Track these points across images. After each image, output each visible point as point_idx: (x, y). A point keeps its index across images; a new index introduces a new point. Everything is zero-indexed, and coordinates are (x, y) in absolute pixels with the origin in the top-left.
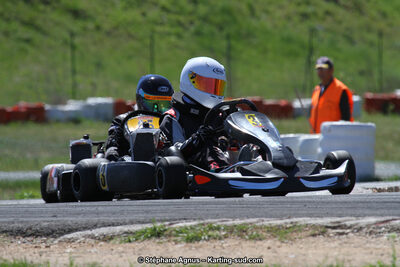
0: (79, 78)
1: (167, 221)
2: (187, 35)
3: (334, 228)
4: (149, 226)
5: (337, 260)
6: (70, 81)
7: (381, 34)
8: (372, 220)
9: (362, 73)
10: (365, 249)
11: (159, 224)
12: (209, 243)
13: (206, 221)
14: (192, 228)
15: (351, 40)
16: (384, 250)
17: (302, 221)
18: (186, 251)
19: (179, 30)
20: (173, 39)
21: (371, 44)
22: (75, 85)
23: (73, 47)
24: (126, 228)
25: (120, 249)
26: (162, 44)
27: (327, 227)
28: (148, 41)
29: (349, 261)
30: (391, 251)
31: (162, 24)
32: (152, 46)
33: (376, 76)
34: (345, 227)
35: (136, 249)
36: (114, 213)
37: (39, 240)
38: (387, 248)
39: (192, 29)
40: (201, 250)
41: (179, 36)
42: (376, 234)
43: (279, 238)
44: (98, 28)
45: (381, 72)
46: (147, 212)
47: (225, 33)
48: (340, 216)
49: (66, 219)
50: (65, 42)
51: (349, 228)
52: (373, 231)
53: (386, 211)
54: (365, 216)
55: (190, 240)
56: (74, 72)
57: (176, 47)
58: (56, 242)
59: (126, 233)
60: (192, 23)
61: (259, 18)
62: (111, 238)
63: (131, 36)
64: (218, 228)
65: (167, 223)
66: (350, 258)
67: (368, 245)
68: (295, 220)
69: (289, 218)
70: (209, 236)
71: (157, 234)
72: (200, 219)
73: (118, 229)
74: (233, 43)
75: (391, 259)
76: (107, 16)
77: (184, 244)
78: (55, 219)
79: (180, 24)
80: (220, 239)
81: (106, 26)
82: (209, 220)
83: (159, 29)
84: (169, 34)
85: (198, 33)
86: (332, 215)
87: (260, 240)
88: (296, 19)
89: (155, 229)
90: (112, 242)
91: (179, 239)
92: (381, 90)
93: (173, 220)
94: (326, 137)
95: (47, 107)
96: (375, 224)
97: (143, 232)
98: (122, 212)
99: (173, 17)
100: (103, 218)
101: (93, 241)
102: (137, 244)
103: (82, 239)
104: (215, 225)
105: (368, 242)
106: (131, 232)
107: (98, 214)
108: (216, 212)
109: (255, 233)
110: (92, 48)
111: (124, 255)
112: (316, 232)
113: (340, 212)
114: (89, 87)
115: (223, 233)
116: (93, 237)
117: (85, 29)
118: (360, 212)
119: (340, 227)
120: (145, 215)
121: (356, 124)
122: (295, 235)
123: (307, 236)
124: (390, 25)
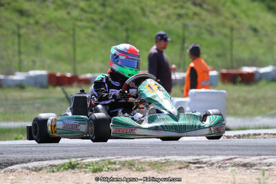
0: (23, 57)
1: (79, 157)
2: (98, 28)
3: (194, 163)
4: (67, 161)
6: (17, 59)
7: (232, 29)
8: (220, 158)
9: (219, 56)
10: (216, 178)
11: (73, 160)
12: (108, 173)
13: (107, 158)
14: (96, 163)
15: (211, 33)
16: (228, 179)
17: (172, 158)
19: (93, 25)
20: (89, 31)
21: (225, 36)
22: (20, 62)
23: (19, 36)
24: (51, 163)
25: (47, 177)
26: (81, 35)
27: (190, 163)
28: (71, 32)
30: (232, 180)
31: (81, 20)
32: (73, 36)
34: (202, 163)
35: (58, 177)
38: (231, 177)
39: (102, 24)
41: (93, 29)
42: (223, 167)
43: (156, 170)
44: (37, 23)
45: (232, 55)
46: (66, 151)
47: (124, 27)
48: (199, 155)
49: (9, 156)
51: (205, 163)
52: (221, 166)
53: (231, 152)
54: (215, 155)
55: (95, 171)
56: (20, 53)
57: (91, 36)
58: (2, 171)
59: (51, 166)
60: (102, 20)
61: (148, 17)
62: (41, 169)
63: (59, 29)
64: (115, 163)
65: (80, 159)
67: (217, 175)
68: (167, 157)
69: (164, 156)
70: (108, 168)
71: (72, 166)
72: (102, 156)
73: (45, 163)
74: (130, 34)
76: (43, 14)
77: (91, 174)
78: (1, 156)
79: (93, 20)
80: (116, 170)
82: (109, 158)
83: (79, 23)
84: (86, 27)
85: (106, 27)
86: (193, 155)
87: (144, 171)
88: (174, 18)
89: (70, 163)
90: (41, 172)
91: (87, 170)
92: (232, 67)
93: (83, 157)
94: (192, 100)
96: (223, 161)
97: (63, 165)
98: (48, 152)
99: (89, 16)
100: (35, 156)
101: (27, 171)
102: (58, 173)
103: (21, 170)
104: (112, 161)
105: (217, 173)
106: (55, 166)
107: (32, 152)
108: (114, 152)
109: (140, 167)
110: (33, 37)
111: (49, 181)
112: (182, 166)
113: (199, 152)
114: (31, 64)
115: (118, 166)
116: (28, 169)
117: (28, 23)
118: (212, 152)
119: (198, 163)
120: (65, 153)
121: (213, 91)
122: (167, 168)
123: (176, 169)
124: (238, 23)
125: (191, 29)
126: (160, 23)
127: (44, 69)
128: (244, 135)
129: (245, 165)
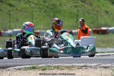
0: (11, 23)
1: (37, 64)
2: (42, 11)
3: (84, 67)
4: (31, 66)
6: (9, 24)
7: (97, 12)
8: (95, 64)
9: (92, 23)
10: (93, 73)
11: (34, 65)
12: (48, 71)
13: (48, 64)
14: (44, 66)
15: (89, 13)
17: (75, 64)
19: (40, 10)
20: (38, 13)
21: (95, 14)
22: (10, 25)
23: (10, 15)
24: (25, 66)
25: (23, 72)
26: (35, 14)
27: (82, 66)
28: (31, 13)
30: (100, 73)
31: (35, 8)
32: (32, 15)
33: (96, 24)
34: (87, 66)
35: (28, 72)
36: (21, 62)
38: (99, 72)
41: (40, 12)
42: (96, 68)
43: (68, 69)
44: (17, 9)
45: (97, 22)
47: (53, 11)
48: (86, 63)
49: (8, 64)
50: (7, 13)
51: (89, 67)
52: (95, 68)
54: (93, 63)
56: (10, 22)
57: (39, 15)
58: (5, 70)
59: (25, 68)
60: (44, 8)
61: (63, 7)
62: (21, 69)
63: (26, 12)
64: (51, 67)
66: (89, 75)
67: (94, 72)
68: (73, 64)
69: (71, 64)
70: (49, 69)
71: (34, 68)
72: (46, 64)
73: (22, 67)
74: (55, 14)
75: (100, 75)
76: (19, 6)
77: (42, 71)
78: (4, 64)
79: (40, 8)
80: (52, 69)
81: (19, 9)
82: (49, 64)
83: (34, 10)
84: (37, 11)
85: (45, 11)
86: (83, 63)
87: (63, 70)
88: (73, 7)
89: (33, 67)
90: (21, 70)
91: (40, 69)
92: (97, 28)
93: (38, 64)
94: (82, 41)
95: (2, 32)
96: (96, 65)
97: (30, 68)
98: (24, 62)
99: (38, 6)
100: (18, 64)
101: (15, 70)
102: (28, 71)
103: (12, 69)
105: (94, 71)
106: (26, 68)
107: (17, 62)
108: (51, 62)
109: (62, 68)
110: (15, 15)
111: (24, 74)
112: (79, 68)
113: (86, 62)
114: (14, 26)
115: (53, 68)
116: (15, 69)
117: (13, 10)
118: (92, 62)
119: (86, 66)
120: (30, 63)
121: (90, 37)
122: (73, 69)
123: (77, 69)
124: (100, 9)
125: (81, 11)
126: (67, 9)
127: (20, 28)
128: (104, 55)
129: (105, 67)
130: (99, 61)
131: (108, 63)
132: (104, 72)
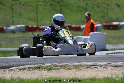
0: (14, 19)
2: (48, 5)
3: (93, 66)
4: (36, 65)
5: (94, 76)
6: (11, 20)
7: (108, 5)
8: (105, 63)
9: (102, 17)
11: (39, 65)
12: (55, 71)
13: (54, 64)
14: (49, 66)
15: (98, 7)
16: (109, 72)
17: (84, 63)
18: (47, 73)
19: (45, 4)
20: (43, 7)
21: (105, 8)
22: (13, 21)
23: (12, 9)
24: (29, 66)
25: (27, 72)
26: (40, 8)
27: (91, 65)
28: (36, 7)
29: (98, 76)
30: (111, 73)
32: (37, 9)
33: (106, 18)
34: (97, 65)
35: (32, 73)
36: (25, 61)
37: (2, 70)
38: (110, 72)
40: (52, 73)
41: (45, 6)
43: (76, 69)
44: (20, 3)
45: (108, 17)
46: (35, 61)
47: (60, 5)
48: (95, 62)
49: (10, 63)
50: (10, 8)
51: (98, 66)
52: (105, 67)
53: (110, 60)
54: (103, 62)
55: (49, 70)
56: (13, 17)
57: (45, 9)
58: (7, 70)
59: (29, 67)
60: (49, 2)
62: (24, 69)
63: (30, 6)
64: (58, 66)
65: (42, 64)
66: (98, 75)
67: (104, 71)
68: (81, 63)
69: (79, 63)
70: (55, 68)
71: (39, 68)
72: (52, 63)
73: (26, 66)
74: (62, 8)
75: (111, 75)
77: (47, 71)
78: (7, 63)
79: (45, 2)
80: (58, 69)
81: (23, 3)
83: (39, 3)
84: (42, 5)
85: (51, 5)
86: (93, 62)
87: (71, 69)
89: (38, 66)
90: (25, 70)
91: (45, 69)
92: (108, 22)
93: (43, 64)
94: (91, 37)
95: (5, 28)
96: (106, 64)
97: (34, 67)
98: (28, 61)
100: (22, 63)
101: (18, 70)
102: (32, 71)
103: (15, 69)
104: (56, 65)
105: (104, 70)
106: (31, 67)
107: (20, 61)
108: (57, 61)
109: (69, 67)
110: (18, 9)
111: (28, 74)
112: (88, 67)
114: (18, 22)
115: (59, 67)
116: (19, 69)
117: (16, 3)
118: (101, 61)
119: (95, 65)
120: (35, 62)
121: (100, 33)
122: (81, 68)
123: (85, 68)
124: (111, 2)
125: (89, 5)
126: (75, 3)
127: (23, 24)
128: (115, 53)
129: (116, 66)
130: (110, 59)
131: (120, 62)
132: (116, 71)
